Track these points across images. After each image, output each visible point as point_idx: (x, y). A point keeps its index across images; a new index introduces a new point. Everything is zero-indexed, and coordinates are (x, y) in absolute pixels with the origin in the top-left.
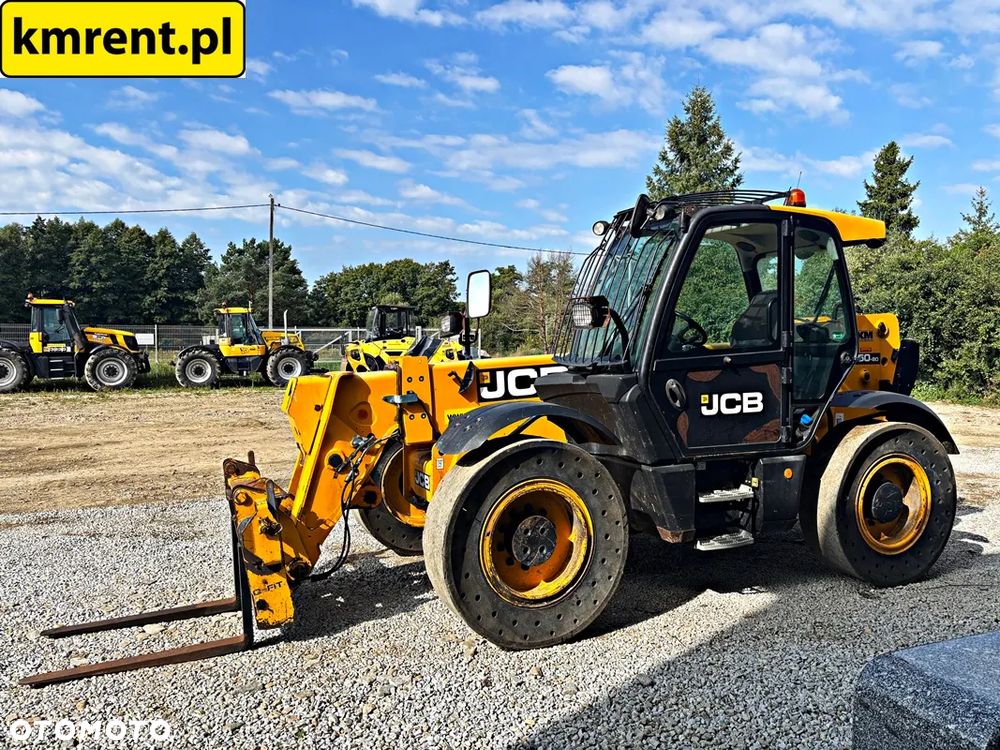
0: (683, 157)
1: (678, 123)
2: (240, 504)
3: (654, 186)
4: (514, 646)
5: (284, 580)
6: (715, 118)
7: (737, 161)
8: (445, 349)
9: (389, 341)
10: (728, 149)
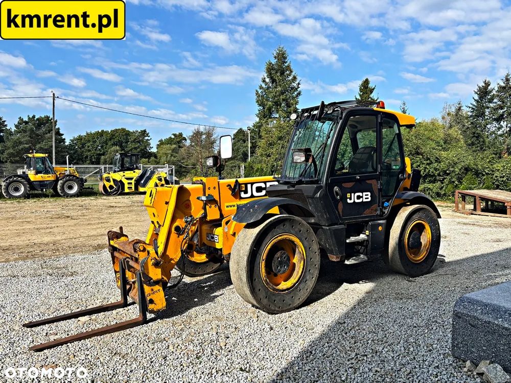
0: (273, 81)
1: (271, 63)
2: (140, 251)
3: (259, 95)
4: (275, 312)
5: (161, 288)
6: (288, 62)
7: (299, 84)
8: (157, 176)
9: (126, 172)
10: (295, 78)
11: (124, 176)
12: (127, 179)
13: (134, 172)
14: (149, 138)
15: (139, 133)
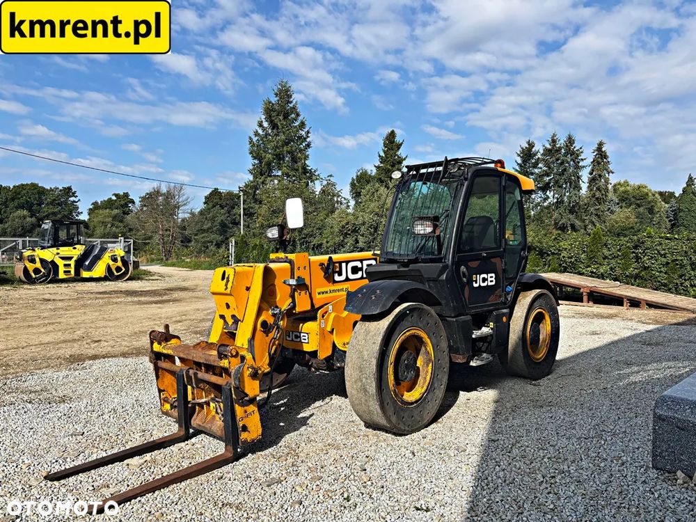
0: (274, 126)
1: (270, 102)
2: (232, 356)
3: (254, 144)
5: (256, 409)
6: (294, 102)
7: (308, 132)
8: (110, 255)
9: (61, 248)
10: (303, 125)
11: (58, 254)
12: (63, 258)
13: (75, 248)
14: (76, 200)
15: (61, 191)
